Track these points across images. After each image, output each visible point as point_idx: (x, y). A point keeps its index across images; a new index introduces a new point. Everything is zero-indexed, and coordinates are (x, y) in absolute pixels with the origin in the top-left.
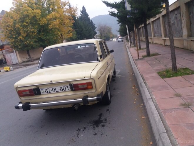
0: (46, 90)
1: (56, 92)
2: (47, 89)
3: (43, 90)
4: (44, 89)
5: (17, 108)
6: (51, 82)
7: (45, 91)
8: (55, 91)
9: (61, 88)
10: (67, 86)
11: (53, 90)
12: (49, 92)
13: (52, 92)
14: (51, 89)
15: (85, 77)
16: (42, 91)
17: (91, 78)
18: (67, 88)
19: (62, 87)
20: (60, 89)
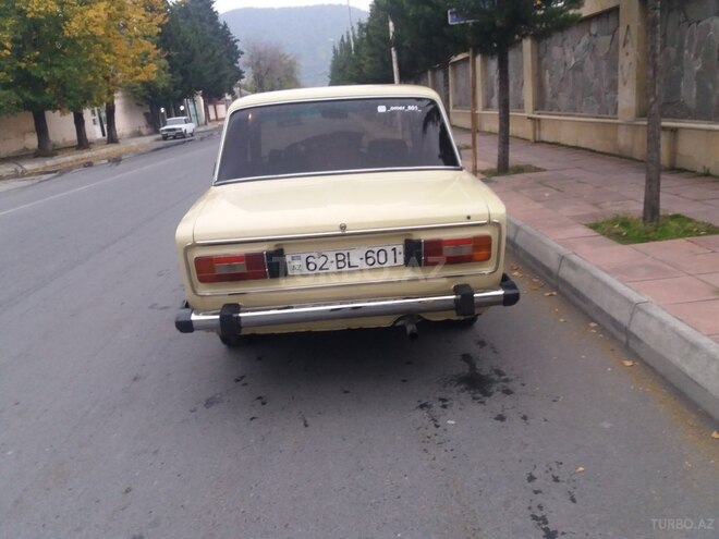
0: (310, 260)
1: (347, 268)
2: (315, 255)
3: (299, 258)
4: (304, 256)
5: (185, 326)
6: (343, 227)
7: (308, 264)
8: (343, 263)
9: (369, 254)
10: (394, 249)
11: (338, 261)
12: (321, 269)
13: (333, 268)
14: (332, 257)
15: (469, 218)
16: (296, 263)
17: (490, 223)
18: (391, 255)
19: (376, 250)
20: (367, 258)
